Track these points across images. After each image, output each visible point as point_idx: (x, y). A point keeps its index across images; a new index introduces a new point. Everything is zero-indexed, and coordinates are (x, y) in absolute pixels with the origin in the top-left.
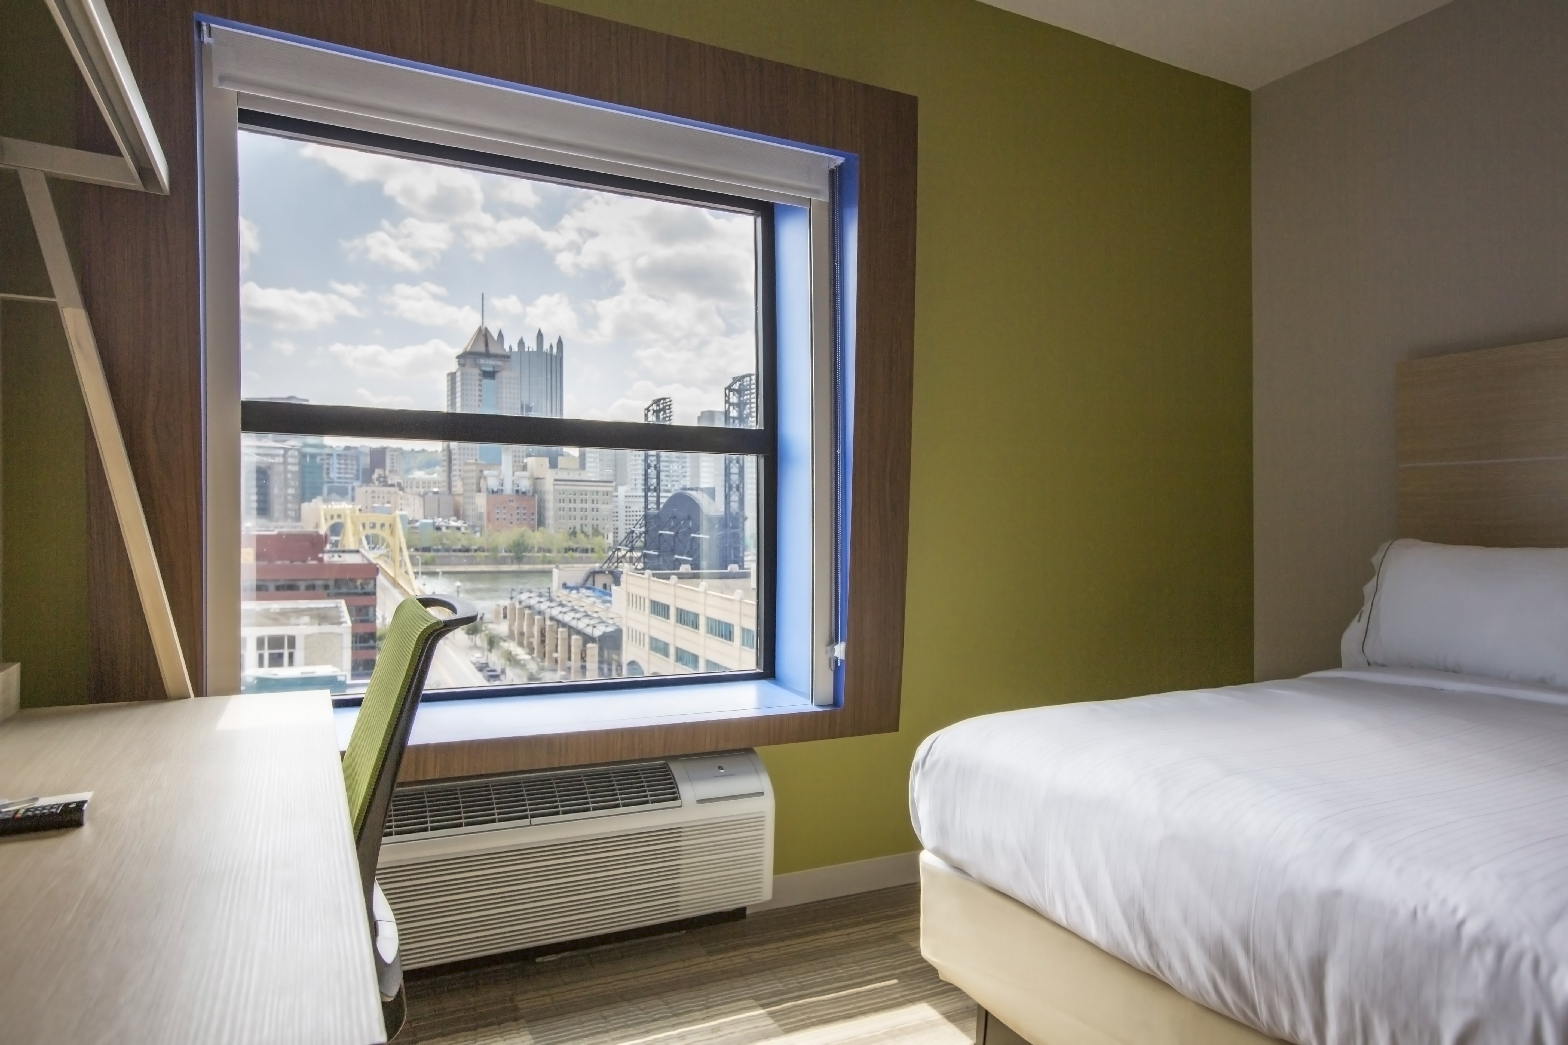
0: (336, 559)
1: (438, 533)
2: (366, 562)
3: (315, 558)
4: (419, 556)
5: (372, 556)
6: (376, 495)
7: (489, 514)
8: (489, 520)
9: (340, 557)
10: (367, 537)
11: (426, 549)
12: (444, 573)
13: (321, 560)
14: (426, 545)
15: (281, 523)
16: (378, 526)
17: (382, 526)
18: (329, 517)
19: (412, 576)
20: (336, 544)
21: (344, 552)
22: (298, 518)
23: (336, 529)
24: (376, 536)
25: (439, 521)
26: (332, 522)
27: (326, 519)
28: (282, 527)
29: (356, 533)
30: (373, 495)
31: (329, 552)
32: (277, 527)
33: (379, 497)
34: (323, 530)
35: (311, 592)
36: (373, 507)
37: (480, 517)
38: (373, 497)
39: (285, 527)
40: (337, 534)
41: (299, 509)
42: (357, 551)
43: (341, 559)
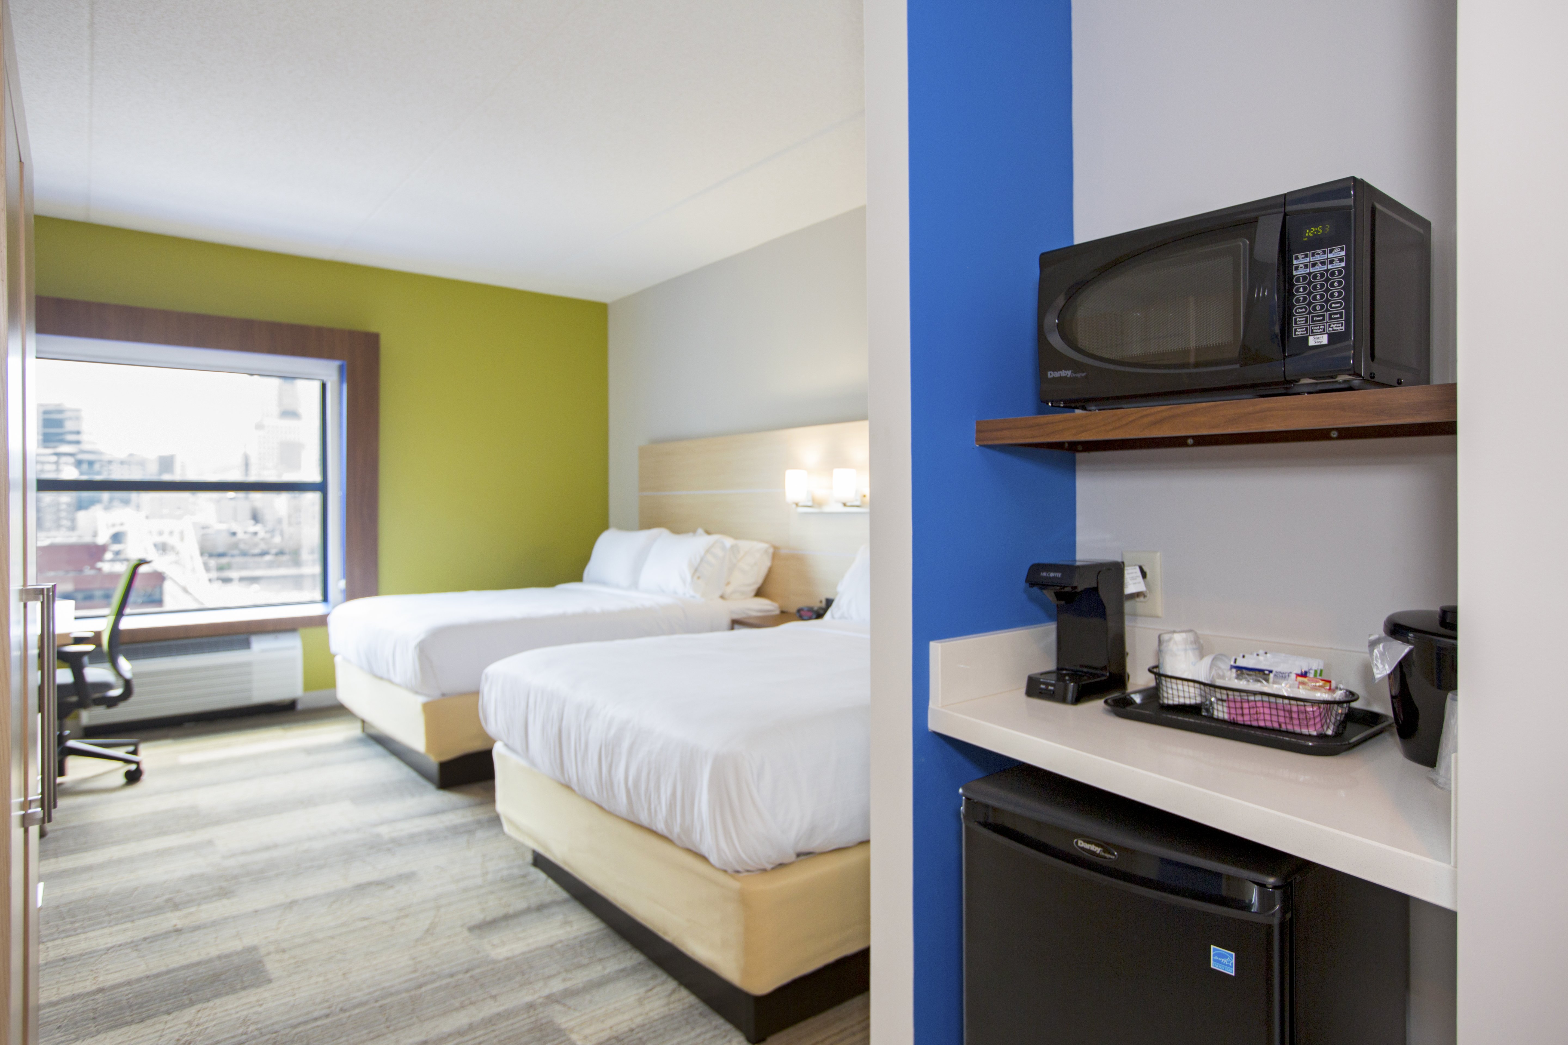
0: (117, 568)
1: (234, 539)
2: (154, 567)
3: (93, 567)
4: (213, 562)
5: (162, 565)
7: (290, 517)
8: (290, 524)
10: (154, 545)
11: (221, 555)
12: (242, 579)
13: (99, 570)
14: (221, 550)
15: (53, 533)
16: (166, 533)
17: (171, 533)
18: (108, 526)
19: (205, 582)
20: (117, 553)
21: (127, 560)
22: (73, 528)
23: (117, 538)
24: (165, 543)
25: (235, 527)
26: (111, 531)
27: (105, 529)
28: (55, 537)
29: (141, 541)
31: (109, 561)
32: (48, 537)
34: (102, 539)
35: (88, 603)
37: (279, 521)
39: (61, 537)
40: (118, 543)
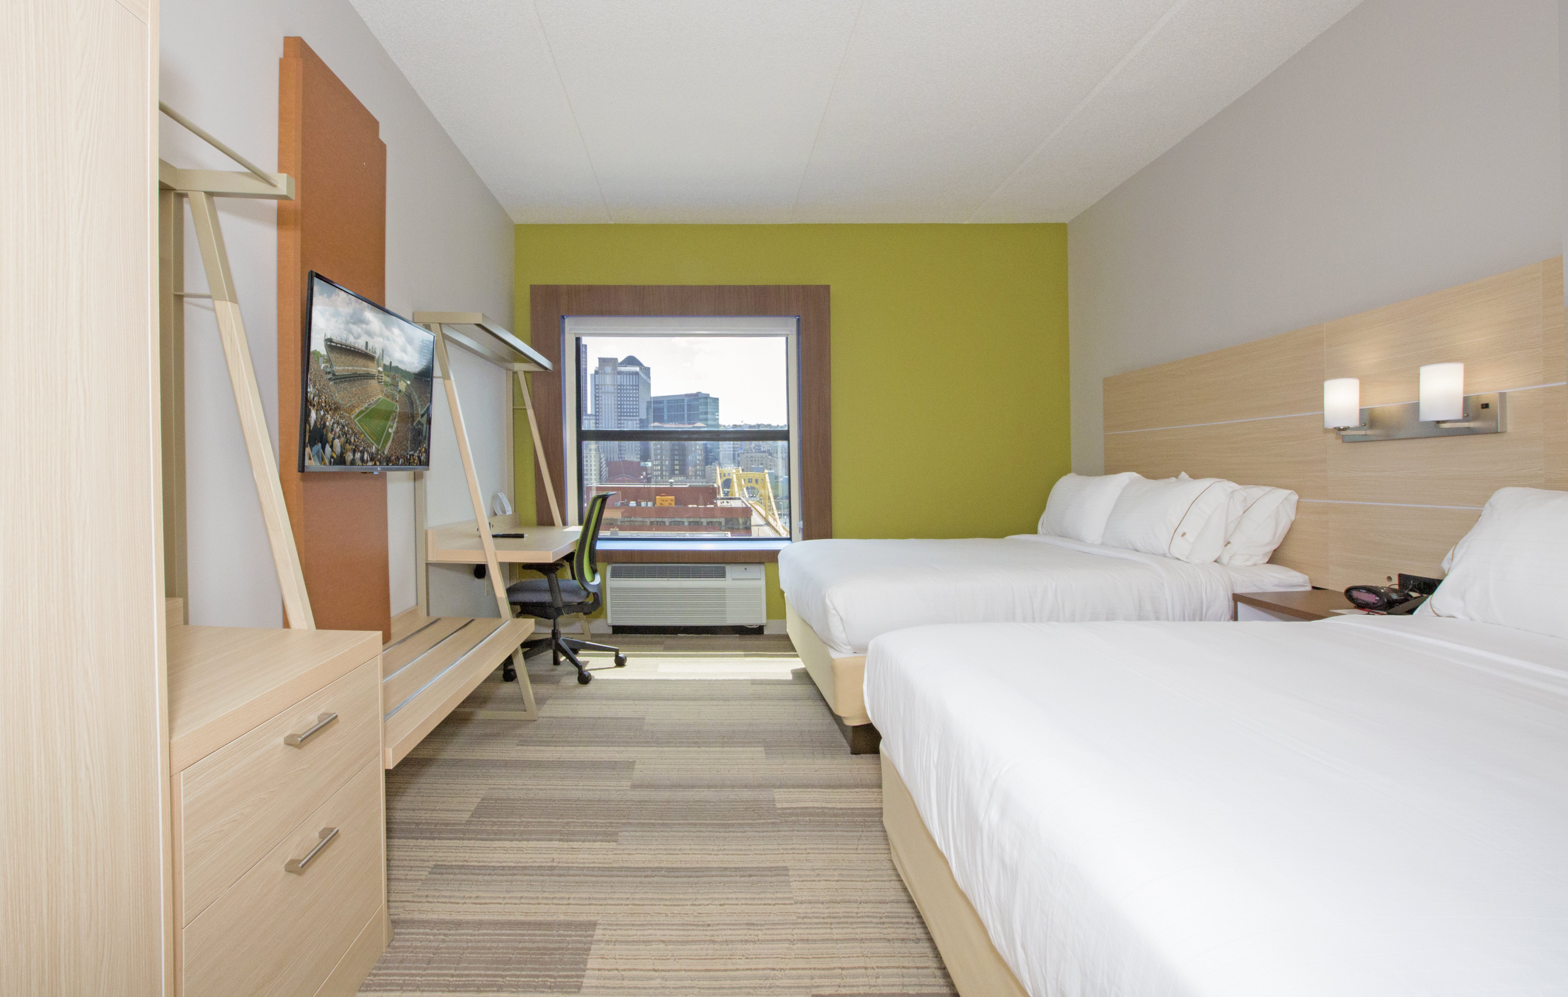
0: (725, 504)
2: (744, 506)
3: (712, 502)
5: (750, 503)
6: (753, 459)
9: (728, 502)
10: (747, 488)
13: (716, 504)
16: (754, 481)
17: (757, 480)
18: (723, 475)
19: (777, 516)
20: (726, 493)
21: (730, 499)
22: (704, 476)
23: (727, 483)
24: (753, 488)
26: (724, 478)
27: (721, 476)
29: (740, 485)
30: (751, 459)
31: (722, 499)
33: (755, 460)
34: (718, 484)
36: (751, 468)
38: (752, 461)
39: (697, 482)
40: (729, 488)
41: (704, 470)
42: (739, 499)
43: (729, 504)
